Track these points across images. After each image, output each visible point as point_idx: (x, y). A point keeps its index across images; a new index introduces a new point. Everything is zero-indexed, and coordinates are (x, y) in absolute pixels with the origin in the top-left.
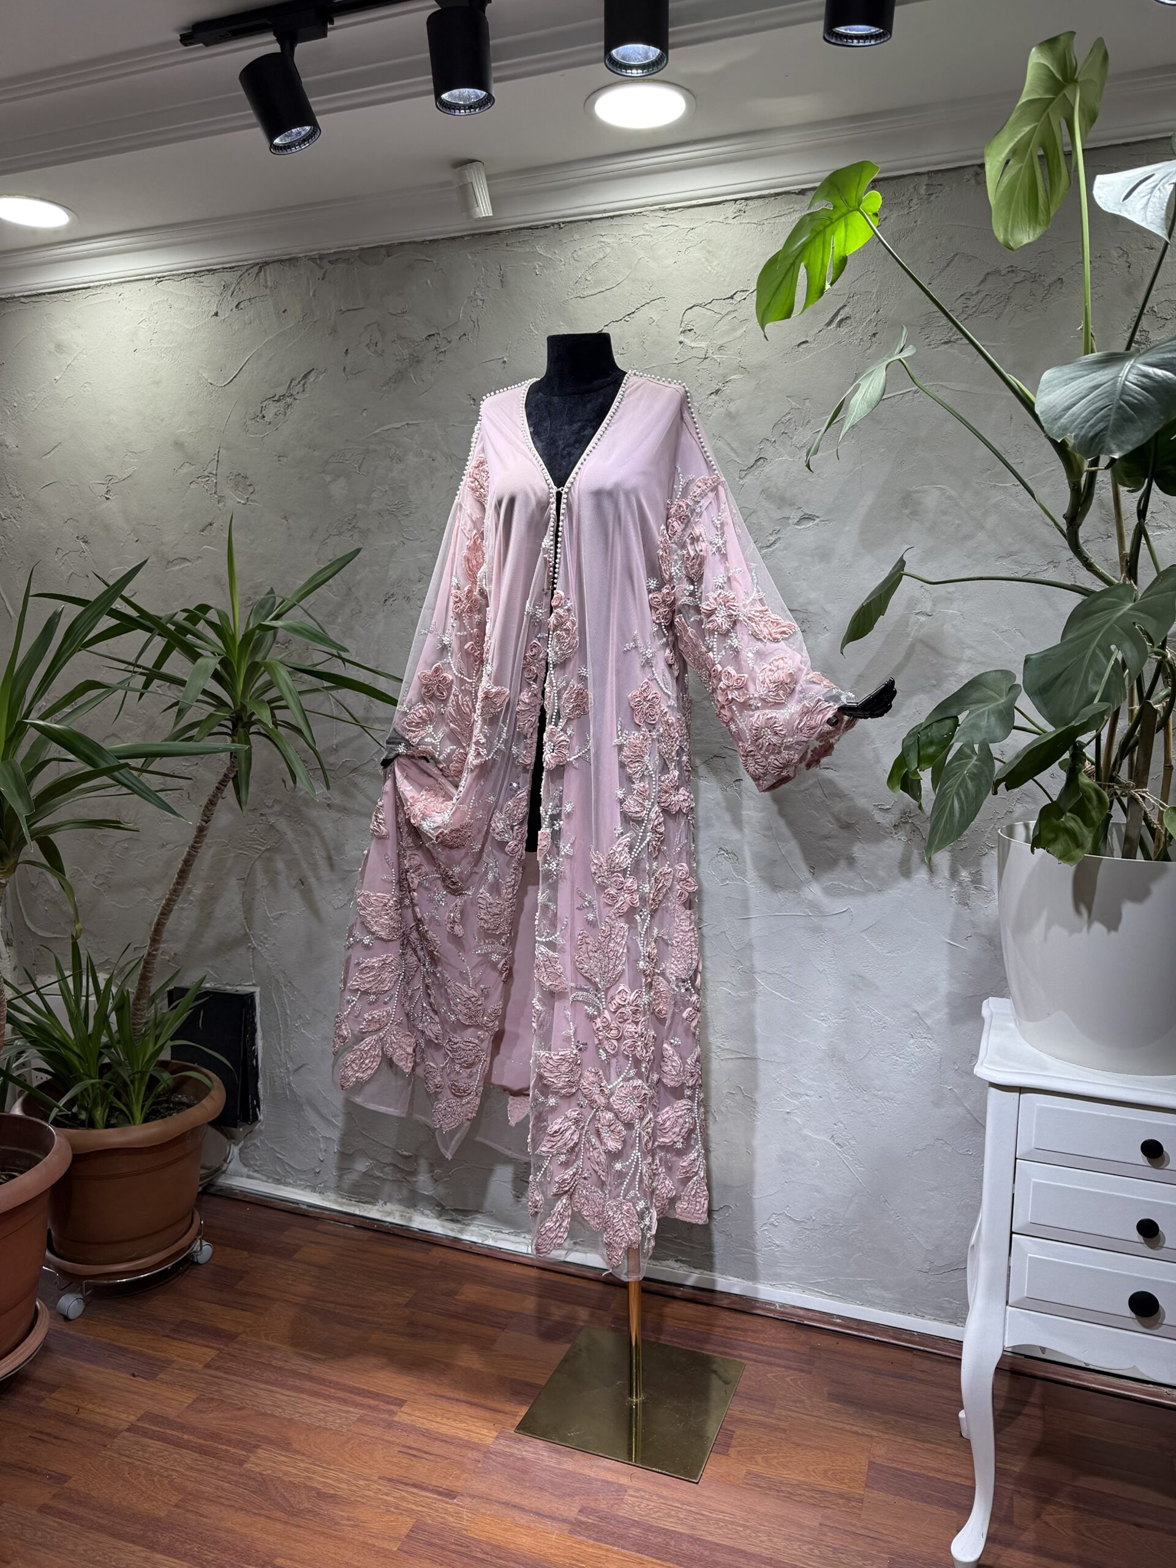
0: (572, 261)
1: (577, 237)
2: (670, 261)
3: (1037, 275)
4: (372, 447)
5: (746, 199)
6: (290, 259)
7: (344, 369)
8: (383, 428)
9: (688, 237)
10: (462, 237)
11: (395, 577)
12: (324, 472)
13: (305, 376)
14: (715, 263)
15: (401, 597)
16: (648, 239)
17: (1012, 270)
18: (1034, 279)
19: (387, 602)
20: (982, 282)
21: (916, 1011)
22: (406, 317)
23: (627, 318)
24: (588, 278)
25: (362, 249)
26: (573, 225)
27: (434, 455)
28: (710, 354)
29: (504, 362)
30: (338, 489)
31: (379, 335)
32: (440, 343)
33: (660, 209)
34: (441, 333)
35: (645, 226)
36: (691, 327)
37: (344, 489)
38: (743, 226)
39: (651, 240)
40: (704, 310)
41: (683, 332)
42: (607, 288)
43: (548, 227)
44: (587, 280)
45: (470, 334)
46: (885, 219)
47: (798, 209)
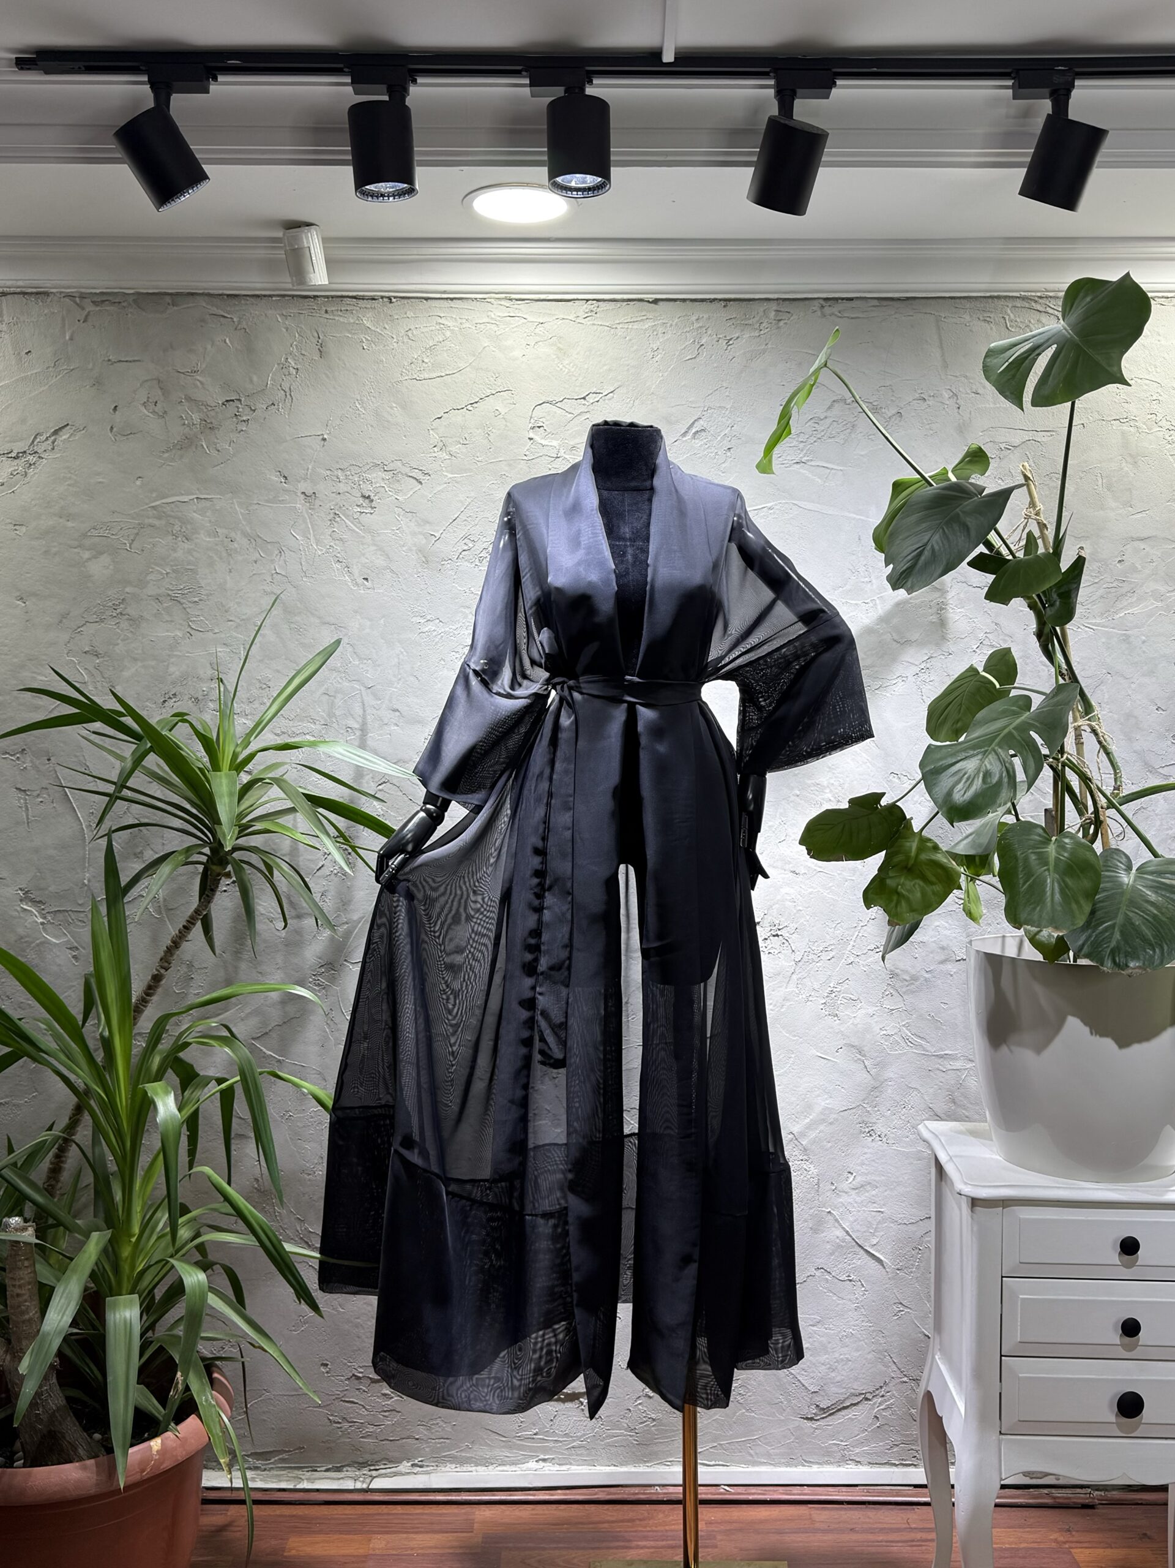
0: (406, 340)
1: (410, 314)
2: (517, 353)
3: (879, 408)
4: (147, 521)
5: (598, 300)
6: (37, 293)
7: (112, 428)
8: (164, 501)
9: (537, 331)
10: (271, 296)
11: (177, 673)
12: (79, 546)
13: (56, 432)
14: (567, 362)
15: (186, 698)
16: (493, 327)
18: (876, 410)
22: (198, 377)
23: (469, 407)
24: (426, 360)
25: (139, 294)
26: (406, 301)
27: (233, 535)
28: (561, 453)
29: (324, 440)
30: (100, 568)
31: (160, 393)
32: (240, 410)
33: (506, 298)
34: (243, 399)
35: (489, 313)
36: (541, 424)
37: (108, 568)
38: (595, 327)
39: (496, 329)
40: (554, 409)
41: (533, 428)
42: (447, 373)
43: (377, 299)
44: (423, 361)
45: (280, 405)
46: (738, 338)
47: (651, 317)
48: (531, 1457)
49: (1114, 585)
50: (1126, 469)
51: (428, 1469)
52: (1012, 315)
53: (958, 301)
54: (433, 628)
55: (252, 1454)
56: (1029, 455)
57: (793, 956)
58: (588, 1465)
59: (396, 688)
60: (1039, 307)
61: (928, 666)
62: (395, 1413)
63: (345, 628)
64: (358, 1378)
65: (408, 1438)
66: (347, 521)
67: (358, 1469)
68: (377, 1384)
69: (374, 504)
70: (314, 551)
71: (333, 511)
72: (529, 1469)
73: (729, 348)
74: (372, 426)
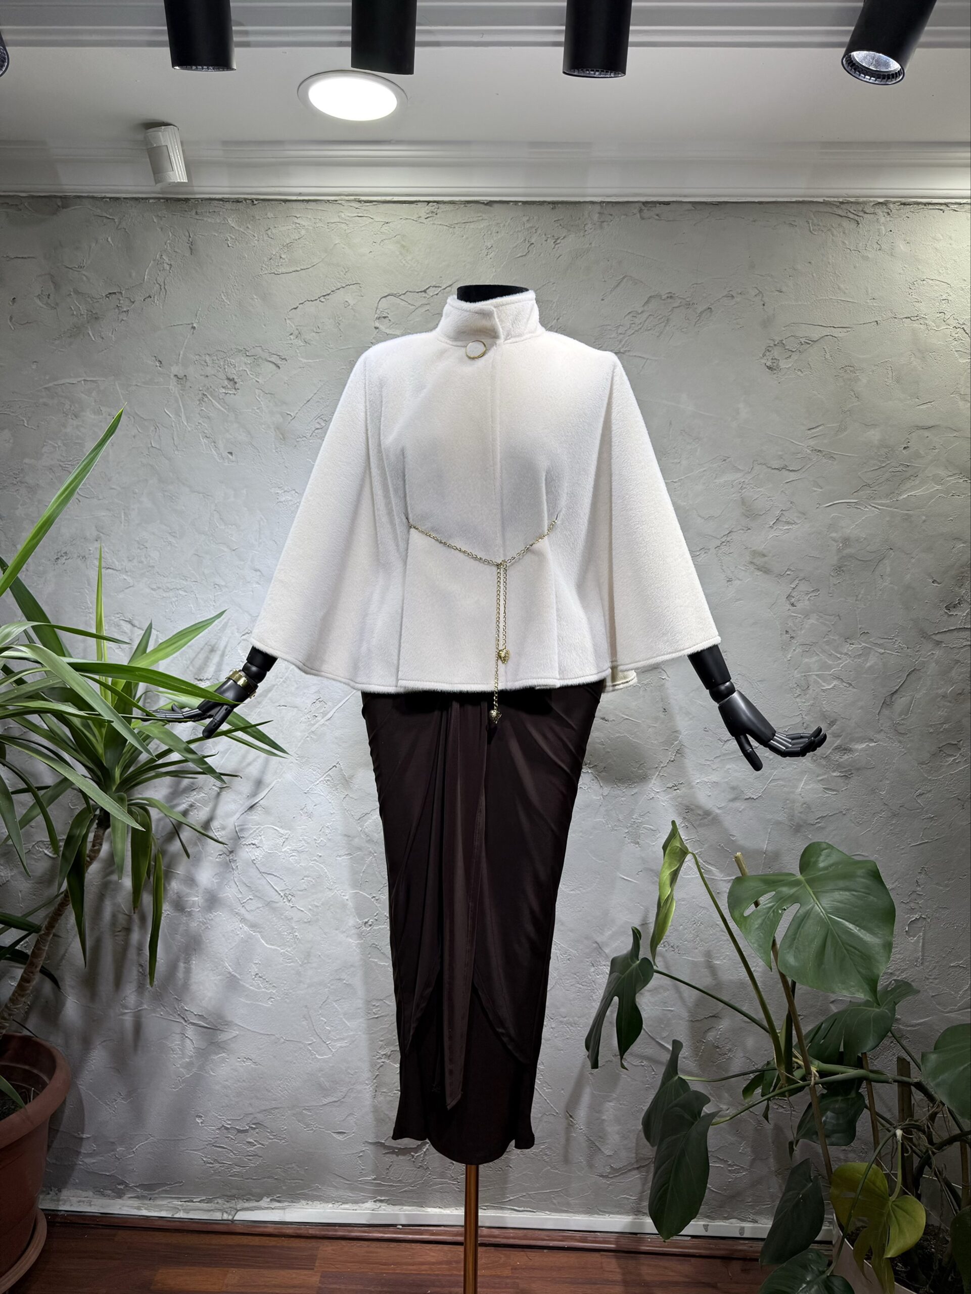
0: (266, 238)
1: (270, 215)
2: (365, 250)
3: (691, 304)
4: (41, 400)
5: (437, 202)
7: (11, 318)
8: (56, 383)
9: (383, 230)
10: (146, 199)
11: (69, 535)
14: (409, 258)
15: (75, 556)
16: (343, 226)
17: (671, 297)
18: (688, 305)
19: (59, 561)
20: (647, 302)
21: (596, 942)
22: (84, 272)
23: (322, 299)
24: (283, 256)
25: (33, 197)
26: (266, 203)
29: (194, 328)
30: (2, 441)
31: (52, 287)
32: (121, 302)
33: (355, 200)
34: (123, 292)
35: (340, 214)
36: (385, 315)
37: (9, 442)
38: (435, 226)
39: (346, 228)
40: (398, 301)
41: (379, 318)
42: (302, 268)
43: (241, 202)
44: (281, 257)
45: (156, 297)
46: (564, 237)
47: (486, 218)
48: (371, 1198)
49: (899, 469)
50: (915, 363)
51: (286, 1204)
52: (816, 221)
53: (767, 206)
54: (290, 498)
55: (140, 1185)
56: (826, 349)
57: (601, 791)
58: (418, 1206)
59: (256, 551)
60: (840, 212)
61: (728, 539)
62: (257, 1157)
63: (211, 496)
64: (227, 1129)
65: (269, 1178)
66: (213, 401)
67: (228, 1202)
68: (243, 1135)
69: (237, 386)
70: (184, 428)
71: (202, 392)
72: (367, 1209)
73: (557, 246)
74: (236, 316)
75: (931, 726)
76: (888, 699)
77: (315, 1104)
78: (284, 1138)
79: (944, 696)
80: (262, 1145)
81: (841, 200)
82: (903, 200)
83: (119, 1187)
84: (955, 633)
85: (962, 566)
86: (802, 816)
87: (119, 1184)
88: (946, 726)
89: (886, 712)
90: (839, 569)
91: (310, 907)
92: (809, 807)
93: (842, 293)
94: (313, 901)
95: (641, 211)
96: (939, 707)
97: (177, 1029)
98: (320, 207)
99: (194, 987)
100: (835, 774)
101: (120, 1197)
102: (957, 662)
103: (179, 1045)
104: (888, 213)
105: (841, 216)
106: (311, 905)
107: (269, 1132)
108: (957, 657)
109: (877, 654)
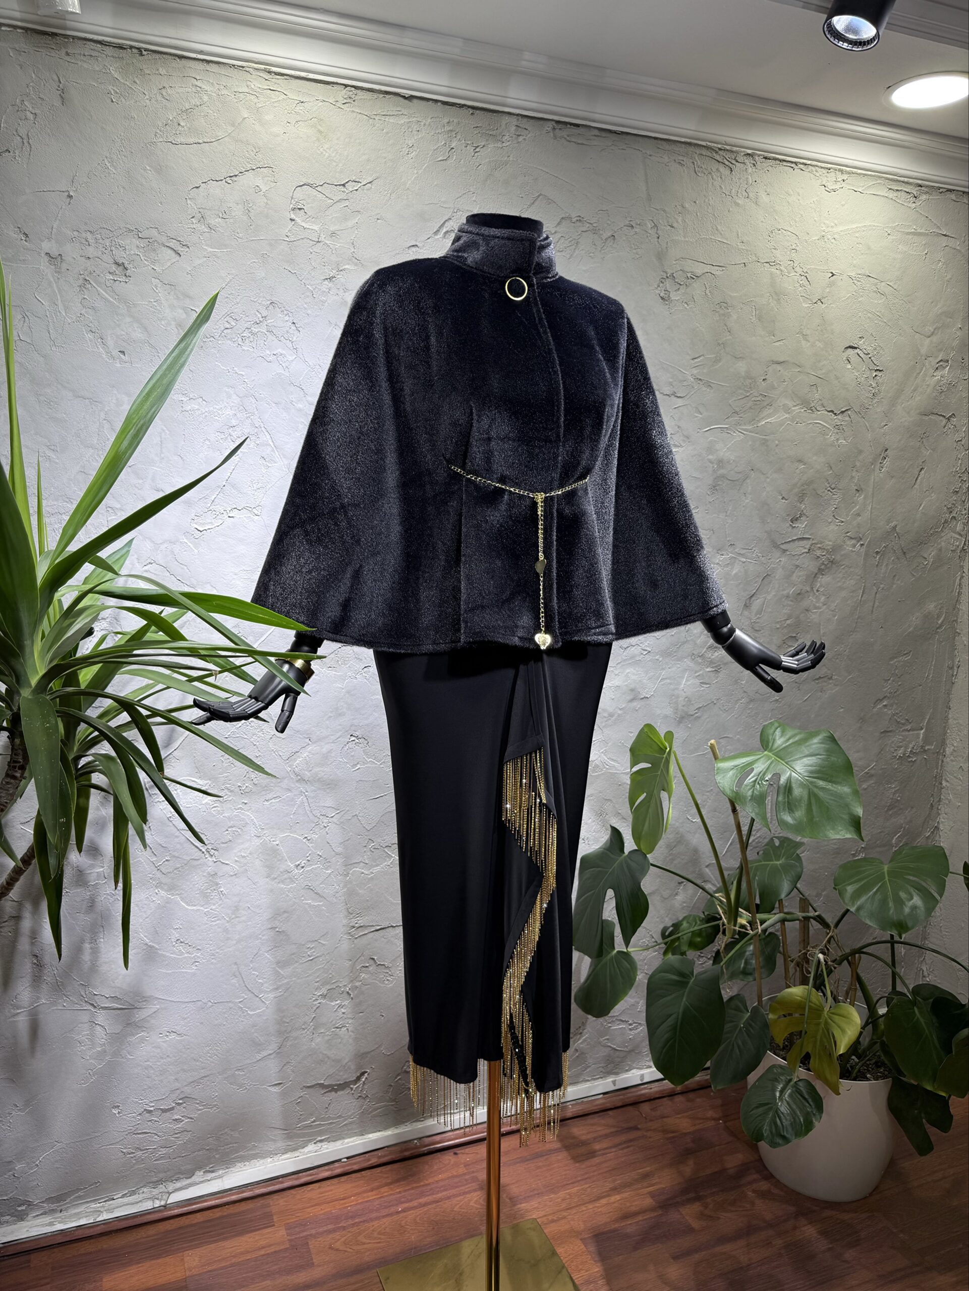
0: (160, 98)
1: (162, 71)
2: (277, 130)
3: (597, 229)
5: (356, 87)
9: (297, 109)
14: (326, 146)
16: (253, 97)
17: (580, 220)
18: (595, 231)
20: (559, 224)
23: (228, 180)
24: (182, 124)
26: (157, 56)
28: (323, 239)
29: (70, 197)
33: (265, 70)
35: (249, 83)
36: (302, 207)
38: (355, 114)
39: (256, 100)
40: (314, 192)
41: (293, 209)
42: (205, 140)
43: (125, 49)
44: (179, 124)
45: (16, 151)
46: (484, 146)
47: (405, 113)
48: (310, 1141)
49: (758, 399)
50: (772, 304)
51: (220, 1172)
52: (699, 163)
53: (659, 142)
54: (197, 407)
55: (47, 1199)
56: (707, 285)
58: (358, 1136)
60: (718, 157)
62: (185, 1133)
63: (100, 403)
64: (151, 1111)
65: (199, 1151)
66: (99, 289)
67: (154, 1188)
68: (168, 1113)
69: (128, 273)
70: (63, 319)
71: (83, 276)
72: (310, 1152)
73: (476, 154)
74: (124, 188)
75: (778, 622)
76: (748, 602)
77: (249, 1061)
78: (215, 1106)
79: (788, 597)
80: (191, 1118)
81: (719, 146)
82: (766, 154)
83: (20, 1209)
84: (796, 542)
85: (802, 485)
86: (685, 708)
87: (19, 1206)
88: (788, 622)
89: (746, 613)
90: (714, 488)
91: (236, 859)
92: (690, 701)
93: (719, 235)
94: (240, 851)
95: (554, 129)
96: (784, 606)
97: (85, 1017)
98: (223, 70)
99: (104, 968)
100: (708, 670)
101: (22, 1220)
102: (797, 566)
103: (87, 1035)
104: (754, 165)
105: (719, 162)
106: (237, 857)
107: (198, 1104)
108: (797, 563)
109: (741, 563)
